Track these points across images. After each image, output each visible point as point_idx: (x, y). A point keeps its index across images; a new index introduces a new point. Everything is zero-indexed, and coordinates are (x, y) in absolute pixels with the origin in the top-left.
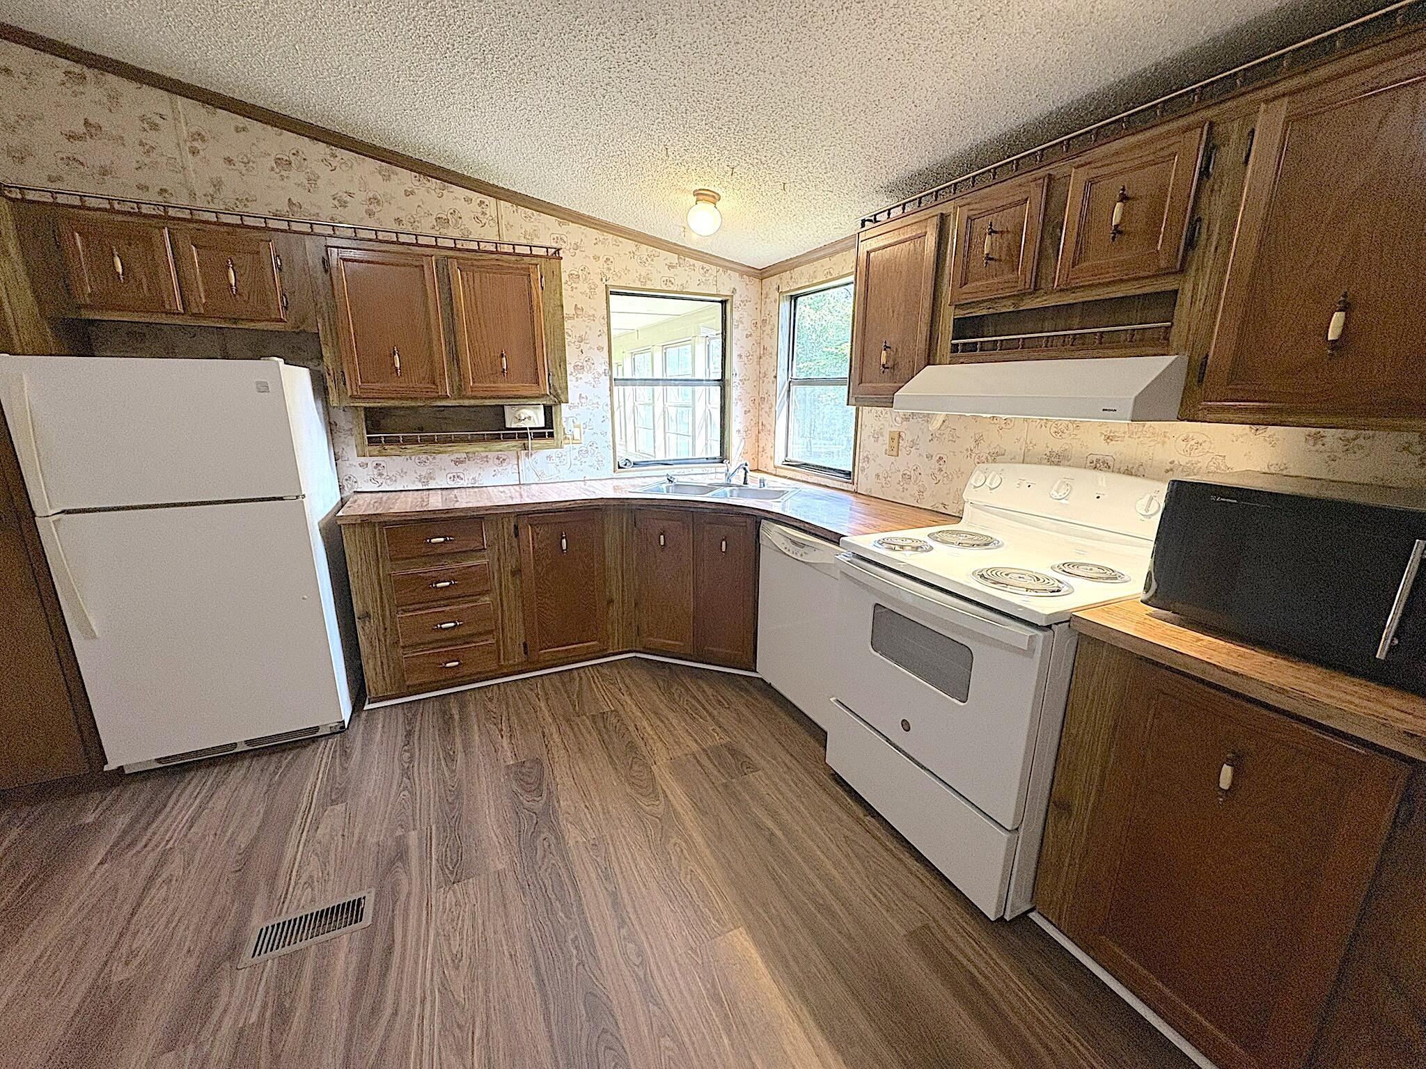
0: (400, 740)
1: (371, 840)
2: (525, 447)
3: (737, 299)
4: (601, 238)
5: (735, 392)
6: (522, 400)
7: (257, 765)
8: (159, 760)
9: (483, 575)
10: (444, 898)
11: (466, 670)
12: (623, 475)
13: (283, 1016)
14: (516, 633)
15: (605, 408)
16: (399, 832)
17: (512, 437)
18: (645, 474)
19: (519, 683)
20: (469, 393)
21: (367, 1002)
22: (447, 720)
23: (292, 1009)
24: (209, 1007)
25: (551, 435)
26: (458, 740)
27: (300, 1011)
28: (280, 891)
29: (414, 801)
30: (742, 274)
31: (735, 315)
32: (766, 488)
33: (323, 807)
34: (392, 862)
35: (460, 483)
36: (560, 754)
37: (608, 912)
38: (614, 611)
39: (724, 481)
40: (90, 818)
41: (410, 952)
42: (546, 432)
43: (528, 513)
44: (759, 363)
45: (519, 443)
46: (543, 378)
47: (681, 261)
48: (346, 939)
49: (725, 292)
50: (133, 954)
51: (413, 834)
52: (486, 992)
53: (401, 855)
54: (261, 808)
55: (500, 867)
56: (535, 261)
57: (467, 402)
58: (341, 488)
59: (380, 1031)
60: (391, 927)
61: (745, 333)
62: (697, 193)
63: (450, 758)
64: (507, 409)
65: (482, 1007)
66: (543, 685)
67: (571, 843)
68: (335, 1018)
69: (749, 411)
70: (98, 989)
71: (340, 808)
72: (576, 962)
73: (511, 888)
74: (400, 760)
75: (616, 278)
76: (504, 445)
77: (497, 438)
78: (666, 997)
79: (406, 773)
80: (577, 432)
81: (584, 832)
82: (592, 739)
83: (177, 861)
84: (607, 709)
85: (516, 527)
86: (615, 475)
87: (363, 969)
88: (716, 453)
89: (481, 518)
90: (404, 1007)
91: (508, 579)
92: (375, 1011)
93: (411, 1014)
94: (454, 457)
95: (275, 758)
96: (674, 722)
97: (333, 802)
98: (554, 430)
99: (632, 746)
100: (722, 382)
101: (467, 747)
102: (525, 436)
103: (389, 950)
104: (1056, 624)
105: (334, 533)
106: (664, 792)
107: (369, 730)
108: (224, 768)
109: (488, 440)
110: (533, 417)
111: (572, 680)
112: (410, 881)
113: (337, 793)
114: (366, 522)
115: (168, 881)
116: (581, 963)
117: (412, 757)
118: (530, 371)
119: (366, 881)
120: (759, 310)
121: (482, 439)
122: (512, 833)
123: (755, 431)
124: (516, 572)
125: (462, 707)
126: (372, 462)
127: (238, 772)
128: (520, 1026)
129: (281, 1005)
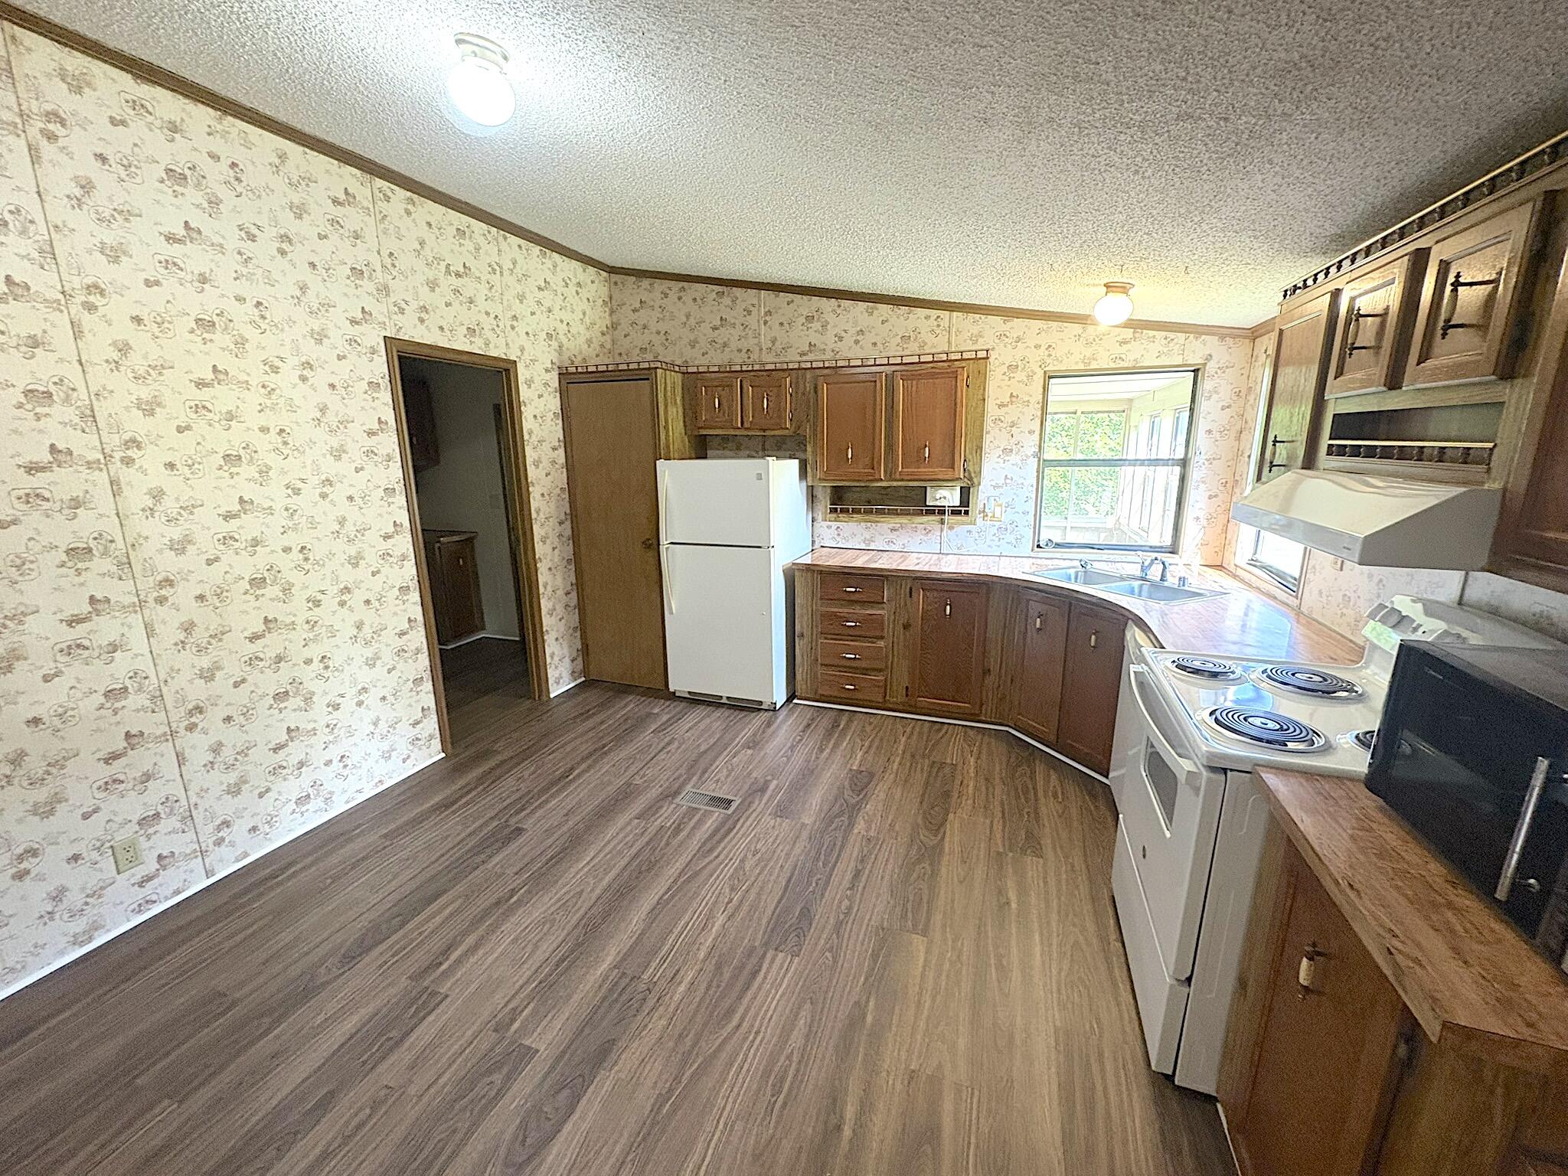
0: (801, 728)
1: (754, 775)
2: (942, 522)
3: (1211, 367)
4: (1045, 327)
5: (1195, 474)
6: (939, 482)
7: (727, 713)
8: (689, 693)
9: (879, 622)
10: (768, 820)
11: (859, 695)
12: (1041, 555)
13: (678, 830)
14: (902, 677)
15: (1030, 488)
16: (769, 778)
17: (932, 512)
18: (1066, 556)
19: (898, 720)
20: (898, 477)
21: (708, 846)
22: (835, 725)
23: (682, 830)
24: (657, 812)
25: (966, 513)
26: (832, 742)
27: (684, 833)
28: (704, 779)
29: (786, 764)
30: (1222, 337)
31: (1206, 385)
32: (1186, 588)
33: (743, 747)
34: (755, 791)
35: (892, 547)
36: (890, 777)
37: (849, 876)
38: (991, 681)
39: (1138, 573)
40: (656, 711)
41: (739, 835)
42: (963, 508)
43: (922, 578)
44: (1238, 439)
45: (938, 518)
46: (959, 464)
47: (1137, 335)
48: (718, 814)
49: (1195, 360)
50: (644, 776)
51: (775, 782)
52: (759, 874)
53: (763, 790)
54: (718, 736)
55: (806, 822)
56: (963, 364)
57: (895, 484)
58: (813, 542)
59: (707, 860)
60: (738, 820)
61: (1222, 404)
62: (1107, 286)
63: (821, 750)
64: (928, 489)
65: (753, 879)
66: (913, 728)
67: (856, 831)
68: (694, 844)
69: (1216, 496)
70: (628, 784)
71: (750, 752)
72: (811, 889)
73: (805, 834)
74: (794, 739)
75: (1055, 363)
76: (925, 519)
77: (920, 513)
78: (846, 936)
79: (792, 748)
80: (998, 511)
81: (868, 829)
82: (919, 778)
83: (676, 744)
84: (948, 761)
85: (911, 589)
86: (1032, 554)
87: (716, 831)
88: (1167, 541)
89: (887, 577)
90: (722, 857)
91: (900, 628)
92: (711, 850)
93: (723, 861)
94: (891, 526)
95: (737, 712)
96: (998, 791)
97: (749, 748)
98: (970, 509)
99: (947, 795)
100: (1184, 463)
101: (836, 746)
102: (942, 512)
103: (730, 830)
104: (1231, 770)
105: (791, 577)
106: (945, 833)
107: (788, 716)
108: (713, 709)
109: (914, 514)
110: (949, 497)
111: (939, 730)
112: (759, 805)
113: (754, 744)
114: (809, 568)
115: (668, 753)
116: (813, 892)
117: (801, 740)
118: (948, 459)
119: (741, 793)
120: (1245, 376)
121: (907, 513)
122: (826, 808)
123: (1222, 519)
124: (906, 627)
125: (850, 721)
126: (834, 525)
127: (718, 713)
128: (764, 897)
129: (679, 825)
